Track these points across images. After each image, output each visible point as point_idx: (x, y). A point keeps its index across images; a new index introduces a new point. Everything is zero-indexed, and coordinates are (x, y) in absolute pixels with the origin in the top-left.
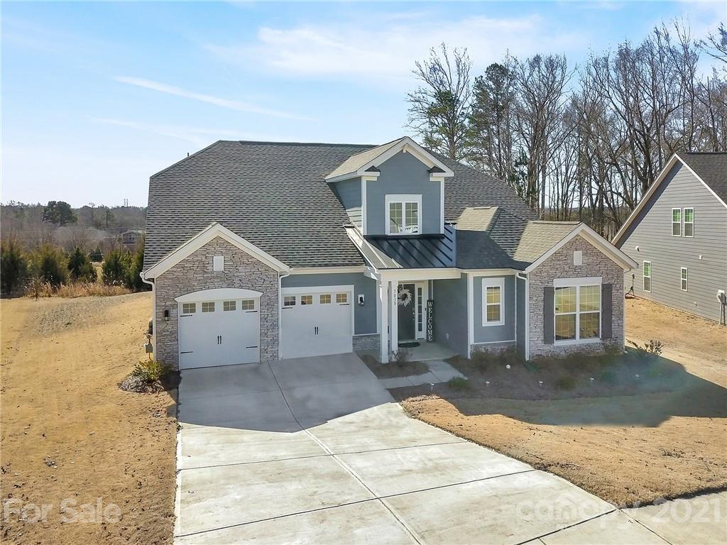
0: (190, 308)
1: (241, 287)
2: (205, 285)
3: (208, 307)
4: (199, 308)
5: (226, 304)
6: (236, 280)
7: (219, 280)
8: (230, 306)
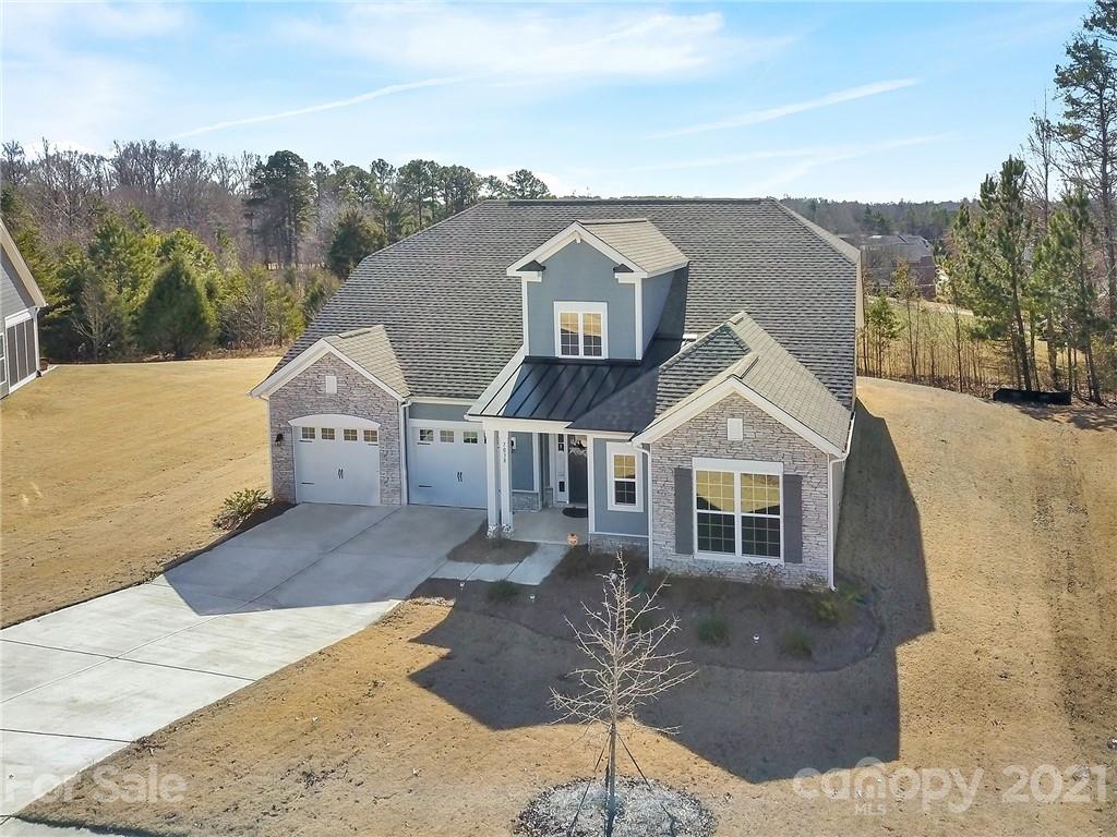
0: (309, 433)
1: (356, 414)
2: (317, 408)
3: (328, 434)
4: (318, 434)
5: (346, 431)
6: (351, 406)
7: (331, 404)
8: (350, 435)
